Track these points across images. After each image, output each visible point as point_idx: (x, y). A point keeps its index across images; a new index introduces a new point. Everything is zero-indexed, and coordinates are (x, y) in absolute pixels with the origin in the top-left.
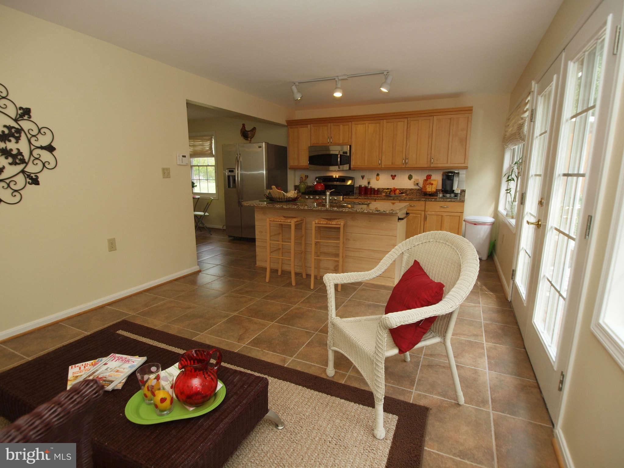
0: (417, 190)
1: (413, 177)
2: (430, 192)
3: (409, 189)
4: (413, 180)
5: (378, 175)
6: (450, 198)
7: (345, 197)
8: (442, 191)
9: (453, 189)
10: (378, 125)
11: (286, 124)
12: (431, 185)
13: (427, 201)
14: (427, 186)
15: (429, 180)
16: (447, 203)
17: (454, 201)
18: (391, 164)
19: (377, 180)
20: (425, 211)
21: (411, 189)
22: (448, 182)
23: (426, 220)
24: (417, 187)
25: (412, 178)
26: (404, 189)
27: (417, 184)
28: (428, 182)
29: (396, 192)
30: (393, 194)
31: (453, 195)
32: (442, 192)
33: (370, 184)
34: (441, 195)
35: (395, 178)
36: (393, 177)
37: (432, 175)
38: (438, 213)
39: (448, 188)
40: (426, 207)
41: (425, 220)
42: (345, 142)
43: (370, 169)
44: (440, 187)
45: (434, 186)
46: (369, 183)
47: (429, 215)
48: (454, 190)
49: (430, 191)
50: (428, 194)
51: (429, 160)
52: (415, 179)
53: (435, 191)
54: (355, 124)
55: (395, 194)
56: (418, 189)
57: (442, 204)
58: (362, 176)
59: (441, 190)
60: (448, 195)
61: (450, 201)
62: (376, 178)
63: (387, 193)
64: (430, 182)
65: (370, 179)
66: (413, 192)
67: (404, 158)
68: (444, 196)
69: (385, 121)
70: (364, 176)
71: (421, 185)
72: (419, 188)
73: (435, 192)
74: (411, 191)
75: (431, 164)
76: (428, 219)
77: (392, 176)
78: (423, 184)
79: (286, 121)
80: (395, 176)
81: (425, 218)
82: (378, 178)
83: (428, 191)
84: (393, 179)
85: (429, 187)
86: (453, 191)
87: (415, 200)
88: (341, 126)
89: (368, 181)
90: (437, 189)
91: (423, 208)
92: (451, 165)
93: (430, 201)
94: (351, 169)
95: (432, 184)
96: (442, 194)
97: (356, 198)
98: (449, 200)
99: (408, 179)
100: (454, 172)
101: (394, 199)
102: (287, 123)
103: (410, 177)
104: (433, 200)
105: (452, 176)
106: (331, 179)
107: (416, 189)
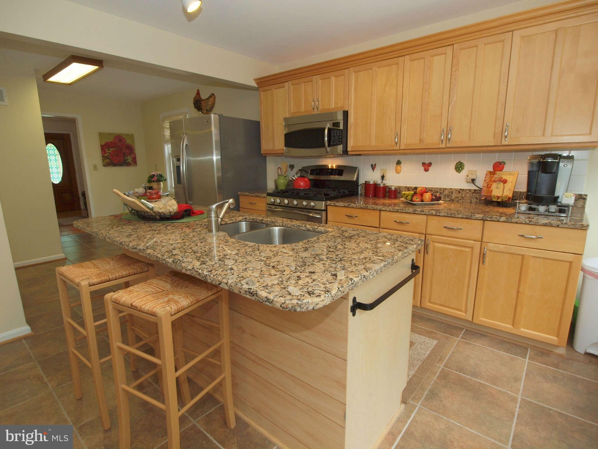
0: (473, 193)
1: (465, 167)
2: (498, 197)
3: (456, 190)
4: (464, 172)
5: (399, 163)
6: (548, 214)
7: (329, 202)
8: (528, 197)
9: (556, 194)
10: (394, 67)
11: (255, 85)
12: (502, 184)
13: (487, 220)
14: (494, 186)
15: (498, 172)
16: (539, 230)
17: (558, 226)
18: (418, 142)
19: (398, 172)
20: (482, 241)
21: (461, 190)
22: (544, 178)
23: (483, 262)
24: (473, 187)
25: (462, 169)
26: (446, 189)
27: (473, 181)
28: (495, 176)
29: (424, 197)
30: (418, 200)
31: (553, 208)
32: (527, 199)
33: (385, 178)
34: (523, 207)
35: (430, 168)
36: (427, 167)
37: (506, 162)
38: (514, 250)
39: (543, 192)
40: (486, 232)
41: (481, 263)
42: (339, 106)
43: (385, 153)
44: (523, 188)
45: (508, 186)
46: (383, 177)
47: (490, 250)
48: (558, 197)
49: (500, 195)
50: (495, 202)
51: (499, 130)
52: (469, 171)
53: (511, 196)
54: (355, 72)
55: (422, 201)
56: (475, 190)
57: (526, 230)
58: (372, 165)
59: (525, 194)
60: (542, 209)
61: (545, 225)
62: (396, 169)
63: (407, 197)
64: (500, 176)
65: (386, 170)
66: (463, 196)
67: (445, 130)
68: (531, 209)
69: (408, 57)
70: (375, 165)
71: (480, 183)
72: (476, 188)
73: (509, 198)
74: (460, 195)
75: (503, 138)
76: (487, 260)
77: (424, 164)
78: (485, 181)
79: (255, 80)
80: (430, 164)
81: (482, 257)
82: (399, 168)
83: (494, 196)
84: (426, 170)
85: (497, 188)
86: (555, 200)
87: (461, 216)
88: (333, 79)
89: (383, 175)
90: (516, 190)
91: (478, 236)
92: (554, 140)
93: (494, 221)
94: (349, 153)
95: (505, 182)
96: (526, 205)
97: (346, 205)
98: (545, 221)
99: (455, 171)
100: (560, 156)
101: (416, 212)
102: (257, 84)
103: (459, 167)
104: (503, 219)
105: (556, 164)
106: (323, 170)
107: (470, 190)
